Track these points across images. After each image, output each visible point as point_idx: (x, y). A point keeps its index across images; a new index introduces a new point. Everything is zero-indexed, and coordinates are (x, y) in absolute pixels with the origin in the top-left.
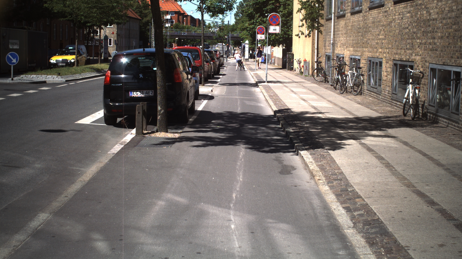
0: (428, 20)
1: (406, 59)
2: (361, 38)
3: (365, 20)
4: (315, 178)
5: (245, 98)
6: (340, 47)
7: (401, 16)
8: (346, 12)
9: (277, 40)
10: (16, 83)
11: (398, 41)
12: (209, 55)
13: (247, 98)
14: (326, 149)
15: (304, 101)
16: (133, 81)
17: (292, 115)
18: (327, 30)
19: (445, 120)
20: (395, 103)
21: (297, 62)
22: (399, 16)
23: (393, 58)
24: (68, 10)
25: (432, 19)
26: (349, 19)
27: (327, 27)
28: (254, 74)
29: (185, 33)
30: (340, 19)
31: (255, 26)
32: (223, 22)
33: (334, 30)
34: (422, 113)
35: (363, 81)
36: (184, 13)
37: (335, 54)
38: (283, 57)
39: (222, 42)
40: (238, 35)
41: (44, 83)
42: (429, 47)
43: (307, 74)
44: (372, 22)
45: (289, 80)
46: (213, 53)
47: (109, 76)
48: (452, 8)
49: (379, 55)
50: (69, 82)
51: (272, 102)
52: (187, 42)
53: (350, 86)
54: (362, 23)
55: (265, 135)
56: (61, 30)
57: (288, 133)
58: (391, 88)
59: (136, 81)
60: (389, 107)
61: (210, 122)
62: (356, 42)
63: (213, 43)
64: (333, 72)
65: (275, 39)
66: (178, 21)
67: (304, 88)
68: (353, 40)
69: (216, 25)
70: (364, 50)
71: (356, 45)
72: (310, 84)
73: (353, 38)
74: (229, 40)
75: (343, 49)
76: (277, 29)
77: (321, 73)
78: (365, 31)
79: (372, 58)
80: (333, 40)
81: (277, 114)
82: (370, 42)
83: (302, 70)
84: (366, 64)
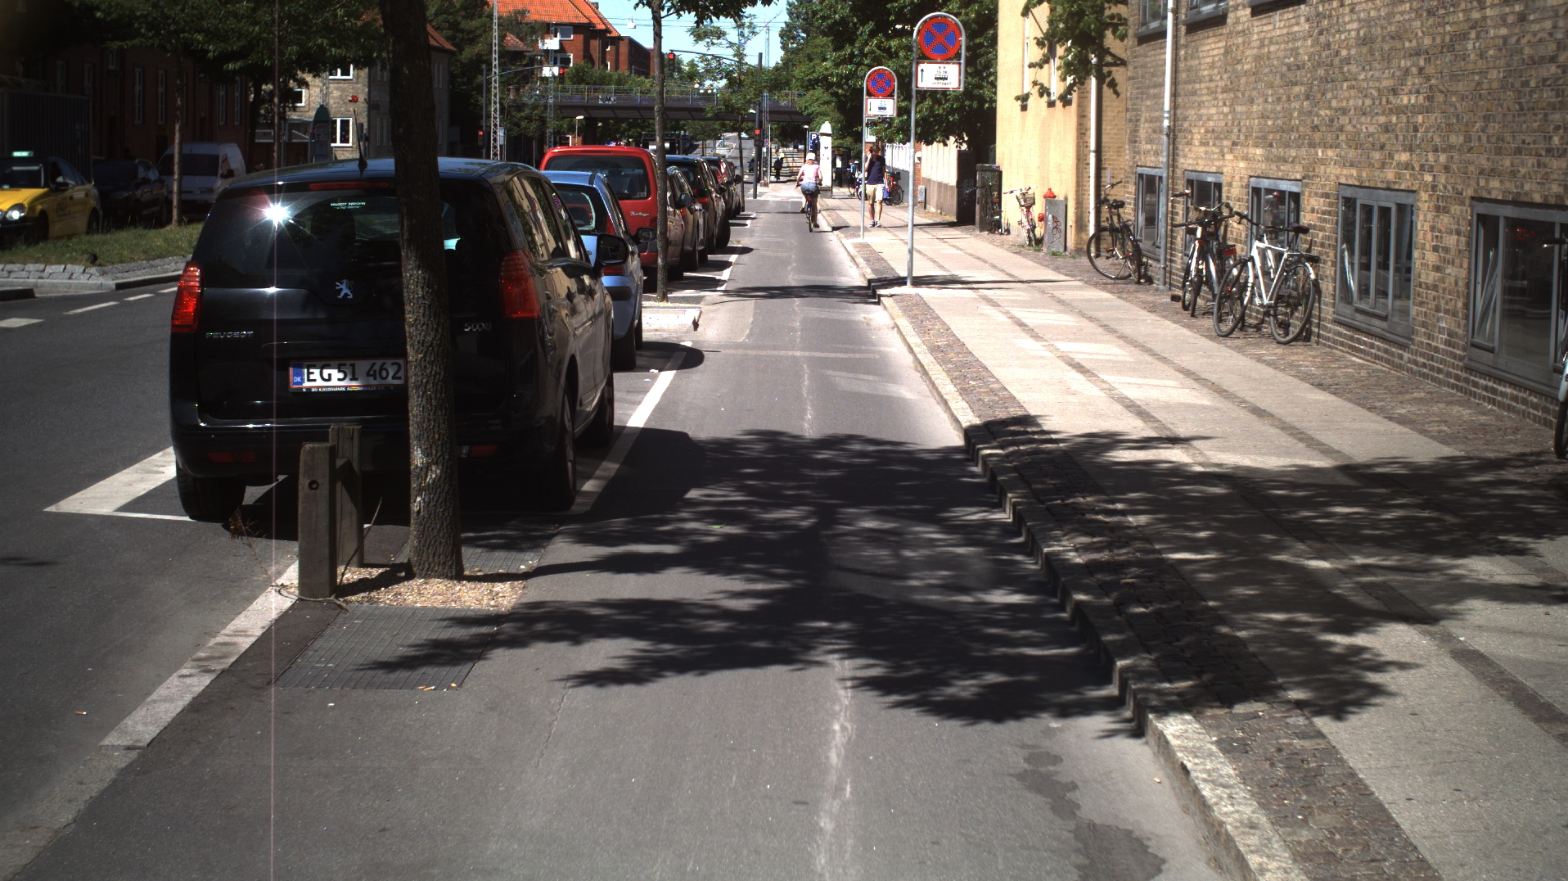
1: (1545, 197)
2: (1302, 107)
3: (1321, 33)
5: (832, 355)
6: (1203, 144)
8: (1231, 4)
9: (939, 119)
11: (1499, 118)
12: (687, 179)
13: (839, 355)
14: (1298, 705)
15: (1082, 372)
16: (307, 315)
17: (1050, 452)
18: (1143, 77)
20: (1486, 388)
21: (1018, 201)
23: (1475, 191)
26: (1244, 33)
27: (1145, 66)
28: (856, 246)
29: (607, 98)
30: (1201, 34)
31: (856, 70)
32: (740, 55)
33: (1176, 78)
35: (1316, 283)
36: (608, 31)
37: (1179, 172)
38: (959, 182)
39: (738, 129)
40: (793, 102)
41: (22, 298)
43: (1059, 247)
44: (1358, 38)
45: (994, 271)
46: (702, 169)
47: (192, 294)
49: (1399, 176)
50: (127, 291)
53: (1260, 305)
54: (1306, 48)
55: (943, 578)
56: (161, 90)
58: (1463, 322)
59: (321, 315)
60: (1460, 403)
62: (1279, 122)
63: (706, 132)
64: (1172, 243)
65: (930, 117)
66: (585, 57)
67: (1062, 308)
68: (1265, 114)
69: (716, 68)
70: (1320, 154)
71: (1278, 137)
72: (1080, 288)
73: (1266, 105)
74: (761, 122)
75: (1218, 151)
76: (949, 75)
77: (1123, 246)
78: (1321, 78)
79: (1358, 189)
80: (1169, 118)
81: (980, 446)
82: (1350, 122)
83: (1039, 232)
84: (1329, 213)
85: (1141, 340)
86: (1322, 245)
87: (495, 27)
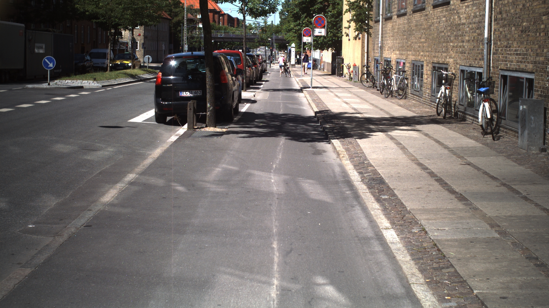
0: (459, 24)
1: (442, 62)
2: (405, 41)
3: (409, 23)
4: (340, 156)
5: (288, 102)
6: (388, 50)
7: (439, 20)
8: (393, 14)
9: (326, 43)
10: (53, 88)
11: (436, 44)
12: (251, 60)
13: (290, 102)
14: (355, 138)
15: (346, 104)
16: (183, 82)
17: (331, 115)
18: (376, 32)
19: (471, 118)
20: (434, 105)
21: (346, 67)
22: (437, 20)
23: (432, 61)
24: (101, 11)
25: (462, 23)
26: (396, 22)
27: (376, 29)
28: (299, 80)
29: (221, 35)
30: (388, 21)
31: (301, 28)
32: (265, 22)
33: (382, 33)
34: (455, 113)
35: (407, 85)
36: (221, 12)
37: (383, 58)
38: (332, 62)
39: (265, 46)
40: (283, 36)
41: (81, 88)
42: (459, 50)
43: (356, 80)
44: (415, 25)
45: (336, 86)
46: (254, 57)
47: (160, 78)
48: (476, 14)
49: (421, 58)
50: (105, 87)
51: (314, 105)
52: (224, 46)
53: (395, 90)
54: (406, 27)
55: (304, 130)
56: (82, 32)
57: (325, 128)
58: (430, 91)
59: (186, 82)
61: (254, 121)
62: (402, 45)
63: (254, 46)
65: (323, 42)
66: (213, 21)
67: (349, 93)
68: (399, 43)
69: (258, 26)
70: (408, 53)
71: (401, 49)
72: (357, 89)
73: (399, 41)
74: (272, 43)
75: (390, 52)
76: (322, 32)
78: (409, 34)
79: (415, 61)
80: (381, 44)
81: (317, 115)
82: (414, 45)
83: (351, 76)
84: (410, 67)
86: (409, 75)
87: (185, 11)
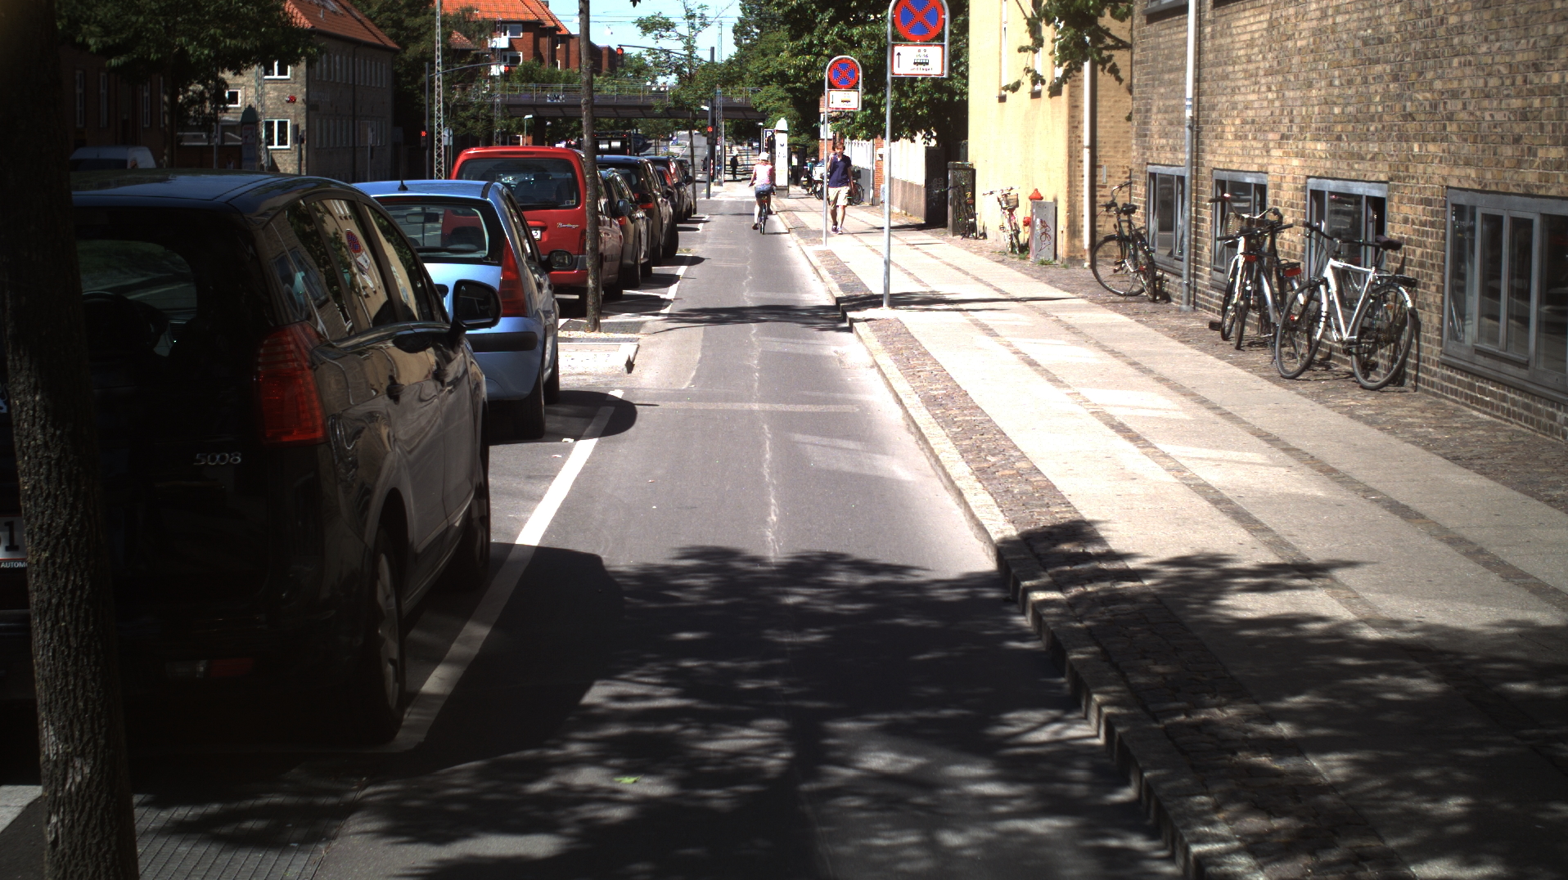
2: (1386, 90)
9: (906, 114)
13: (808, 408)
18: (1154, 60)
21: (1001, 204)
28: (820, 254)
29: (555, 96)
30: (1234, 7)
33: (1199, 60)
36: (557, 28)
37: (1205, 171)
38: (927, 181)
39: (689, 127)
40: (747, 98)
43: (1048, 254)
46: (645, 170)
52: (567, 130)
53: (1339, 341)
54: (1392, 16)
62: (1350, 109)
63: (658, 130)
64: (1196, 254)
65: (900, 109)
66: (534, 55)
67: (1074, 338)
68: (1329, 99)
69: (665, 63)
70: (1416, 149)
71: (1350, 128)
73: (1331, 90)
74: (714, 120)
75: (1260, 145)
76: (930, 60)
77: (1135, 257)
78: (1417, 53)
79: (1478, 195)
80: (1192, 107)
81: (1027, 583)
82: (1464, 107)
83: (1023, 237)
84: (1432, 224)
85: (1188, 384)
86: (1422, 265)
87: (438, 24)
